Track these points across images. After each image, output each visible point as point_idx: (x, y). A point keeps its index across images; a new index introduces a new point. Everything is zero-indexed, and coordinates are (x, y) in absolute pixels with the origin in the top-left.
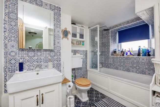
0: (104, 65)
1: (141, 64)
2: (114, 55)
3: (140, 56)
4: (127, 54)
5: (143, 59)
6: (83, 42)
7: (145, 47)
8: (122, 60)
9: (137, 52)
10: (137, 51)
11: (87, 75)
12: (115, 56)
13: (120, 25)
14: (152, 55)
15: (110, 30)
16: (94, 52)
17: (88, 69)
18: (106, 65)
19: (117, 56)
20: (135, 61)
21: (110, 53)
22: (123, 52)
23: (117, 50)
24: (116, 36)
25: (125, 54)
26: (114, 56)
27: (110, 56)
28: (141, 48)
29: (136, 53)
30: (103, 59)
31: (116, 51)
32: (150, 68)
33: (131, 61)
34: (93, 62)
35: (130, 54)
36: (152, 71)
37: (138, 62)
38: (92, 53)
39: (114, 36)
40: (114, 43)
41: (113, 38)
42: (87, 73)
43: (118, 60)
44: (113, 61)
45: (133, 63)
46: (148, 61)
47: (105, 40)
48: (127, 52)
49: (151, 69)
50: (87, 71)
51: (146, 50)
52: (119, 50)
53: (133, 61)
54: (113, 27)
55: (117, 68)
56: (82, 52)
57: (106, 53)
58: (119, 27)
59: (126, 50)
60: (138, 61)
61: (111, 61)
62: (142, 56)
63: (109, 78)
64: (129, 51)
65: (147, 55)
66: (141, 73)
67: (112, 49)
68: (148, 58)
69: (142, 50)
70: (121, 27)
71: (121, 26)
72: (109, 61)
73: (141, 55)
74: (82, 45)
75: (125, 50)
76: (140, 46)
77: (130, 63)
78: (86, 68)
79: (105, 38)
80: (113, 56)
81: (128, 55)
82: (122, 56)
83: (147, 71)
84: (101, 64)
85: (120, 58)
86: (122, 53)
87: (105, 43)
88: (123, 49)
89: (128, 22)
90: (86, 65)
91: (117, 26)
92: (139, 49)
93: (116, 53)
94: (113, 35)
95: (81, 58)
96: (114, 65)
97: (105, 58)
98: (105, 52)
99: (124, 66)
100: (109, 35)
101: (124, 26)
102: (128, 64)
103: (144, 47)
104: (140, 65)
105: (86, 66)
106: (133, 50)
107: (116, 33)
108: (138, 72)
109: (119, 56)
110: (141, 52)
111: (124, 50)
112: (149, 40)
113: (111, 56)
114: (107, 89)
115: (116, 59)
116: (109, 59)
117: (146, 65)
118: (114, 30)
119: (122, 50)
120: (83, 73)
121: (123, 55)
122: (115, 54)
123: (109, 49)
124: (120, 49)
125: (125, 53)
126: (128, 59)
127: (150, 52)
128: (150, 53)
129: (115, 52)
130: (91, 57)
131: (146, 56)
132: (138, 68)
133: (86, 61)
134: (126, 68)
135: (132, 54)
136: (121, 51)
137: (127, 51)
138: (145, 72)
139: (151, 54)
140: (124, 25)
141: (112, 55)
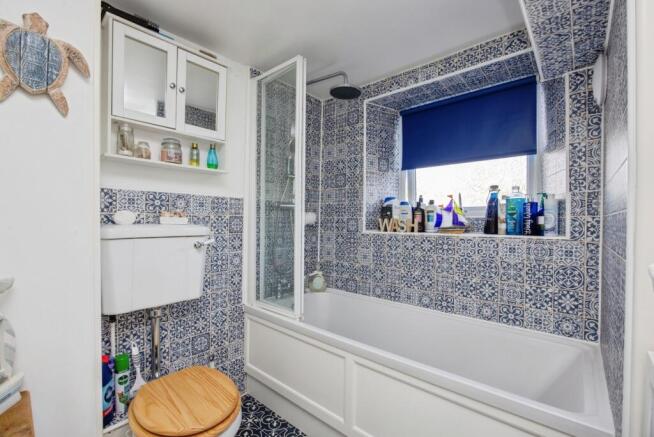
0: (334, 274)
1: (502, 271)
2: (382, 228)
3: (496, 232)
4: (438, 224)
5: (513, 250)
6: (213, 147)
7: (518, 188)
8: (419, 254)
9: (483, 215)
10: (481, 208)
11: (242, 336)
12: (386, 230)
13: (412, 75)
14: (553, 229)
15: (366, 101)
16: (283, 209)
17: (245, 301)
18: (346, 276)
19: (395, 231)
20: (477, 258)
21: (361, 216)
22: (423, 211)
23: (395, 203)
24: (394, 132)
25: (431, 225)
26: (382, 232)
27: (365, 231)
28: (499, 197)
29: (477, 220)
30: (329, 246)
31: (389, 208)
32: (543, 292)
33: (456, 256)
34: (278, 262)
35: (456, 221)
36: (549, 309)
37: (487, 264)
38: (273, 215)
39: (384, 135)
40: (384, 168)
41: (378, 140)
42: (241, 328)
43: (399, 250)
44: (378, 256)
45: (465, 267)
46: (532, 257)
47: (341, 151)
48: (439, 212)
49: (547, 296)
50: (242, 313)
51: (525, 204)
52: (402, 203)
53: (467, 259)
54: (380, 87)
55: (392, 294)
56: (208, 206)
57: (345, 219)
58: (408, 88)
59: (436, 204)
60: (487, 259)
61: (365, 257)
62: (507, 233)
63: (350, 358)
64: (449, 209)
65: (528, 227)
66: (500, 319)
67: (372, 194)
68: (533, 246)
69: (504, 202)
70: (415, 86)
71: (416, 80)
72: (359, 256)
73: (502, 227)
74: (209, 166)
75: (432, 202)
76: (494, 187)
77: (453, 267)
78: (238, 299)
79: (341, 140)
80: (376, 232)
81: (446, 230)
82: (416, 233)
83: (528, 305)
84: (320, 273)
85: (410, 244)
86: (418, 219)
87: (341, 165)
88: (421, 200)
89: (448, 63)
90: (236, 279)
91: (396, 80)
92: (493, 201)
93: (390, 217)
94: (378, 127)
95: (195, 240)
96: (379, 275)
97: (340, 240)
98: (338, 210)
99: (426, 282)
100: (359, 125)
101: (430, 81)
102: (445, 273)
103: (513, 188)
104: (497, 279)
105: (238, 286)
106: (463, 205)
107: (392, 122)
108: (489, 313)
109: (402, 233)
110: (502, 215)
111: (426, 202)
112: (535, 157)
113: (368, 232)
114: (341, 420)
115: (388, 249)
116: (359, 248)
117: (526, 278)
118: (384, 99)
119: (419, 204)
120: (212, 330)
121: (422, 228)
122: (386, 220)
123: (356, 194)
124: (407, 200)
125: (428, 216)
126: (445, 247)
127: (541, 213)
128: (541, 220)
129: (385, 211)
130: (263, 234)
131: (522, 232)
132: (487, 291)
133: (236, 261)
134: (432, 293)
135: (462, 224)
136: (415, 206)
137: (441, 206)
138: (518, 312)
139: (548, 226)
140: (428, 78)
141: (373, 225)
